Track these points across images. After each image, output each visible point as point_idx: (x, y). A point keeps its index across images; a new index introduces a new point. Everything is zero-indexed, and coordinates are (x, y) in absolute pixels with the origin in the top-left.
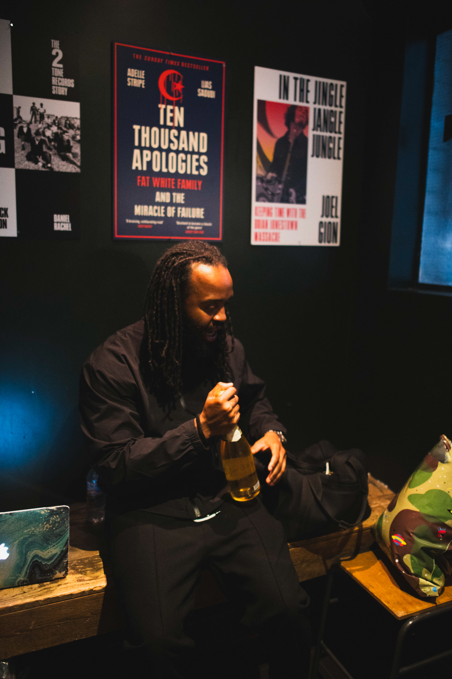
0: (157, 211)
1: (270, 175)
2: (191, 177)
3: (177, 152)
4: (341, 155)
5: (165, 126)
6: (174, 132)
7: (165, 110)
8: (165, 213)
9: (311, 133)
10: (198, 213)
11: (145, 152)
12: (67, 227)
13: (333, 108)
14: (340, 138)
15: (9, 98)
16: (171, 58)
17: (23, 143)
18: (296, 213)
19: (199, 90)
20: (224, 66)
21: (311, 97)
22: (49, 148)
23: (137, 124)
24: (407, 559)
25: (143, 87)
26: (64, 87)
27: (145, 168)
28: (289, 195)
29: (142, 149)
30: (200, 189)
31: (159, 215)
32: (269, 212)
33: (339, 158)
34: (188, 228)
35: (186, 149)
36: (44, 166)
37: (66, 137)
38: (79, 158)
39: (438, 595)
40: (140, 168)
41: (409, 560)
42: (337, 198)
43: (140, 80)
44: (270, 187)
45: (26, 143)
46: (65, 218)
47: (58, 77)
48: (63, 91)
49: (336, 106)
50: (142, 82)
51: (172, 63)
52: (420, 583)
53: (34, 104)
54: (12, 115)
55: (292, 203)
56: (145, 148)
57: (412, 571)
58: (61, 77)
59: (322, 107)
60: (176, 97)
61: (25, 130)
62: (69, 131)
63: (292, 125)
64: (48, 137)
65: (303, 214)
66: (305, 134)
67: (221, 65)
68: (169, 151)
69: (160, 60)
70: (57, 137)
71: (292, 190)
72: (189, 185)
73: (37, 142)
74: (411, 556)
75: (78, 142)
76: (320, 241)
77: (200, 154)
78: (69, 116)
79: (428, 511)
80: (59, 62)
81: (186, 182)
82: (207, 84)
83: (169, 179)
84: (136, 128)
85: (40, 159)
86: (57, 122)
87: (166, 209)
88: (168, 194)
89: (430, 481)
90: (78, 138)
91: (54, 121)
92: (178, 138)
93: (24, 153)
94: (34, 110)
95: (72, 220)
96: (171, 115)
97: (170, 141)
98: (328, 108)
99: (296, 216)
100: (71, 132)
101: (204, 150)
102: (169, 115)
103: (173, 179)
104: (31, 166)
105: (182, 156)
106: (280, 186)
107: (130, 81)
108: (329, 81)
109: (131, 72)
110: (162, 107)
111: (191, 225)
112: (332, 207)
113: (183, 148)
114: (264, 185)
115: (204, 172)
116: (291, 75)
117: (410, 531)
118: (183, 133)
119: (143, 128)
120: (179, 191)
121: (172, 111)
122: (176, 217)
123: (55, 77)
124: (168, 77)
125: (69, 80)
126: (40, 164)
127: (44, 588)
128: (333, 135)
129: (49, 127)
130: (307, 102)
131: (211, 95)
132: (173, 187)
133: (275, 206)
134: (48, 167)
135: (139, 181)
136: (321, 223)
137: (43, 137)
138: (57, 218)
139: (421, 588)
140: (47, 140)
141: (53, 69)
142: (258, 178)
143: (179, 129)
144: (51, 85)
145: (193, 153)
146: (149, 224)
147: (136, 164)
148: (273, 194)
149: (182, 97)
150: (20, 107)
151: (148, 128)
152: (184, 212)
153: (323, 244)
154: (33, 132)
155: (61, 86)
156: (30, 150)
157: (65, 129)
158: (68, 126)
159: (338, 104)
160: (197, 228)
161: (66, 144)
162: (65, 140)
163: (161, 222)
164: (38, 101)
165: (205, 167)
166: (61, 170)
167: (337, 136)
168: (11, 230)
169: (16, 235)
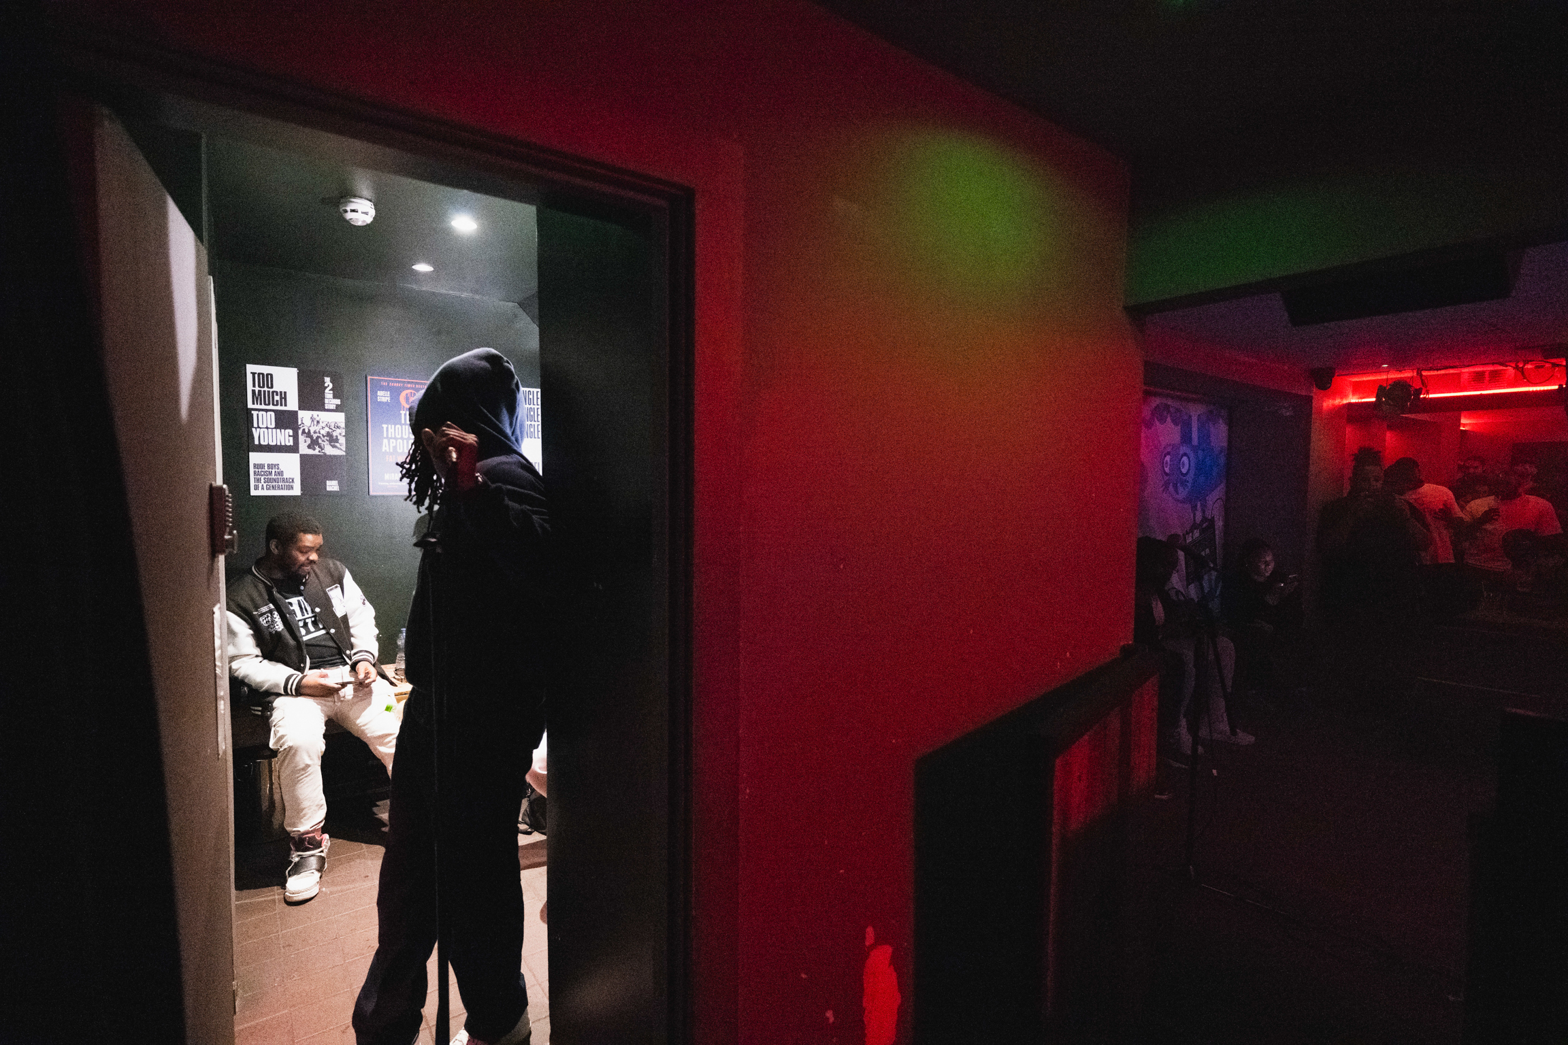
4: (541, 435)
11: (391, 440)
12: (336, 489)
13: (532, 406)
14: (538, 425)
15: (295, 413)
16: (409, 383)
17: (305, 439)
22: (323, 441)
23: (386, 423)
25: (389, 401)
26: (333, 404)
27: (391, 451)
29: (389, 439)
33: (539, 438)
36: (319, 452)
37: (335, 434)
38: (344, 446)
40: (388, 451)
43: (387, 397)
45: (307, 439)
46: (335, 483)
47: (329, 399)
48: (333, 407)
50: (389, 399)
51: (409, 385)
53: (312, 415)
54: (298, 423)
56: (391, 438)
58: (331, 399)
61: (307, 431)
62: (336, 430)
64: (323, 435)
69: (400, 385)
70: (329, 434)
73: (315, 438)
75: (343, 436)
78: (337, 421)
80: (330, 390)
84: (385, 426)
86: (328, 425)
90: (344, 434)
93: (306, 444)
94: (312, 419)
95: (340, 484)
100: (338, 431)
104: (311, 452)
107: (380, 398)
109: (380, 393)
110: (403, 412)
119: (390, 426)
123: (327, 399)
124: (407, 394)
125: (337, 400)
126: (317, 451)
128: (533, 423)
129: (323, 428)
134: (322, 452)
135: (387, 458)
137: (319, 435)
138: (329, 483)
140: (321, 436)
141: (325, 394)
144: (324, 403)
147: (385, 448)
150: (303, 418)
151: (393, 426)
154: (312, 432)
155: (331, 404)
156: (310, 443)
157: (334, 429)
158: (336, 428)
159: (535, 403)
161: (335, 438)
162: (334, 436)
164: (315, 413)
166: (331, 454)
167: (536, 423)
168: (297, 491)
169: (300, 494)
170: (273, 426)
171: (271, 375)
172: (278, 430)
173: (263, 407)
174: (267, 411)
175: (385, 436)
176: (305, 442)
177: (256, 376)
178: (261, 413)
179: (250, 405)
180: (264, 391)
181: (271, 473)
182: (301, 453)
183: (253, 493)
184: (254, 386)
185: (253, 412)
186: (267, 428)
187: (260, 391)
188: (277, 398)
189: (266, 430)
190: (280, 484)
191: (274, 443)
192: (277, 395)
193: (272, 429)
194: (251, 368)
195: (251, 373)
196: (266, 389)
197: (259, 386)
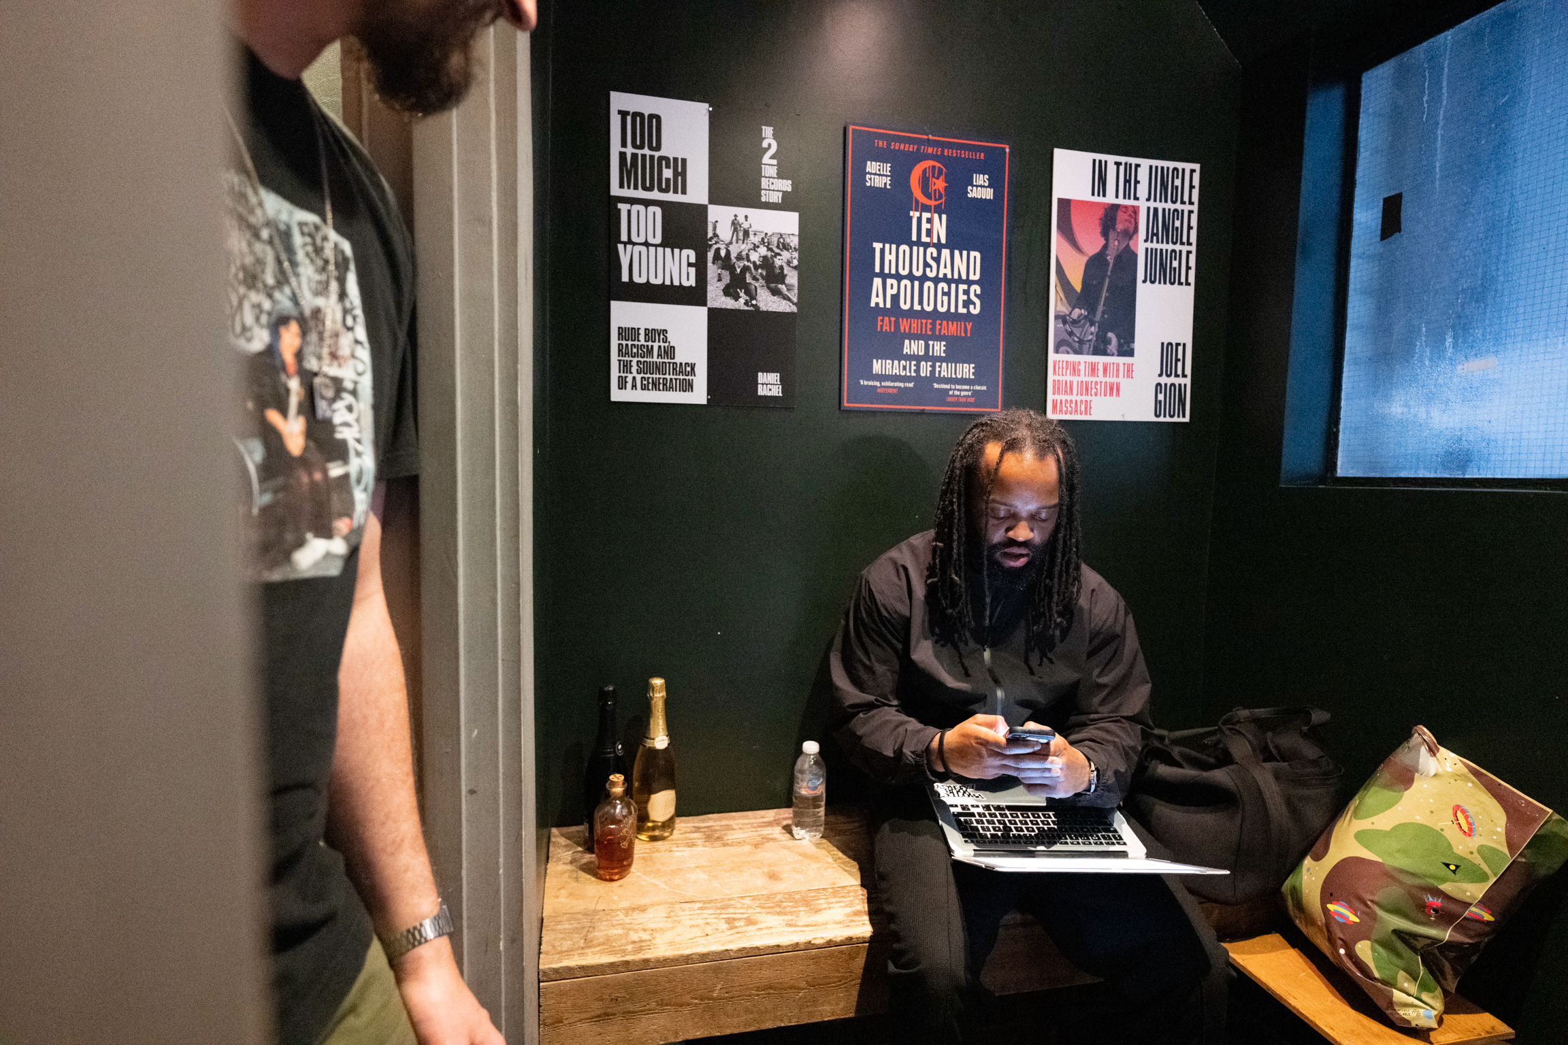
0: (905, 368)
1: (1077, 312)
2: (956, 317)
3: (936, 281)
4: (1192, 279)
5: (919, 243)
6: (932, 251)
7: (919, 219)
8: (917, 371)
9: (1141, 246)
10: (966, 370)
11: (889, 281)
12: (776, 391)
13: (1178, 206)
14: (1189, 252)
15: (701, 210)
16: (929, 143)
17: (719, 271)
18: (1118, 370)
19: (970, 188)
20: (1007, 150)
21: (1143, 190)
22: (755, 279)
23: (878, 241)
24: (1364, 949)
25: (888, 187)
26: (778, 191)
27: (888, 305)
28: (1109, 342)
29: (884, 276)
30: (969, 335)
31: (908, 374)
32: (1075, 370)
33: (1188, 284)
34: (951, 393)
35: (949, 276)
36: (746, 303)
37: (778, 262)
38: (796, 291)
39: (1436, 1026)
40: (881, 305)
41: (1369, 952)
42: (1184, 345)
43: (884, 178)
44: (1077, 331)
45: (723, 271)
46: (773, 377)
47: (769, 177)
48: (776, 198)
49: (1183, 202)
50: (888, 180)
51: (930, 150)
52: (1394, 999)
53: (736, 216)
54: (706, 234)
55: (1113, 355)
56: (890, 276)
57: (1377, 975)
58: (774, 178)
59: (1160, 206)
60: (936, 200)
61: (723, 253)
62: (781, 253)
63: (1112, 235)
64: (754, 263)
65: (1129, 371)
66: (1132, 248)
67: (1003, 149)
68: (923, 279)
69: (912, 148)
70: (767, 263)
71: (1110, 335)
72: (953, 329)
73: (738, 270)
74: (1372, 945)
75: (795, 268)
76: (1157, 416)
77: (969, 283)
78: (782, 232)
79: (1399, 862)
80: (772, 158)
81: (948, 323)
82: (981, 179)
83: (924, 321)
84: (877, 246)
85: (742, 294)
86: (766, 240)
87: (918, 366)
88: (922, 342)
89: (1399, 807)
90: (795, 262)
91: (763, 239)
92: (937, 260)
93: (721, 285)
94: (735, 225)
95: (783, 381)
96: (929, 226)
97: (926, 265)
98: (1170, 206)
99: (1118, 376)
100: (786, 255)
101: (975, 277)
102: (925, 226)
103: (930, 321)
104: (729, 303)
105: (943, 286)
106: (1093, 329)
107: (870, 179)
108: (1171, 165)
109: (872, 167)
110: (915, 215)
111: (955, 389)
112: (1177, 360)
113: (945, 275)
114: (1067, 327)
115: (975, 310)
116: (1111, 159)
117: (1367, 897)
118: (946, 253)
119: (887, 246)
120: (939, 338)
121: (929, 221)
122: (933, 378)
123: (766, 177)
124: (924, 172)
125: (785, 181)
126: (742, 301)
127: (735, 930)
128: (1178, 247)
129: (755, 247)
130: (1136, 198)
131: (988, 194)
132: (929, 333)
133: (1085, 359)
134: (753, 305)
135: (880, 323)
136: (1159, 385)
137: (746, 263)
138: (762, 377)
139: (1396, 1008)
140: (752, 266)
141: (763, 166)
142: (1057, 317)
143: (939, 246)
144: (759, 189)
145: (959, 281)
146: (894, 387)
147: (876, 300)
148: (1081, 342)
149: (943, 200)
150: (717, 222)
151: (894, 247)
152: (945, 370)
153: (1162, 419)
154: (733, 255)
155: (774, 190)
156: (729, 282)
157: (777, 251)
158: (781, 247)
159: (1186, 198)
160: (963, 393)
161: (778, 271)
162: (777, 266)
163: (911, 385)
164: (741, 212)
165: (978, 302)
166: (770, 309)
167: (1185, 248)
168: (699, 395)
169: (705, 402)
170: (658, 240)
171: (658, 118)
172: (668, 250)
173: (641, 194)
174: (647, 203)
175: (877, 270)
176: (720, 280)
177: (629, 118)
178: (635, 208)
179: (615, 190)
180: (644, 156)
181: (650, 351)
182: (710, 304)
183: (617, 395)
184: (624, 144)
185: (620, 206)
186: (646, 244)
187: (634, 156)
188: (668, 173)
189: (643, 249)
190: (667, 376)
191: (659, 281)
192: (668, 167)
193: (656, 246)
194: (620, 101)
195: (620, 112)
196: (646, 151)
197: (634, 146)
